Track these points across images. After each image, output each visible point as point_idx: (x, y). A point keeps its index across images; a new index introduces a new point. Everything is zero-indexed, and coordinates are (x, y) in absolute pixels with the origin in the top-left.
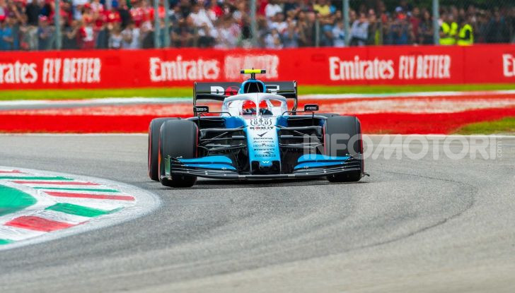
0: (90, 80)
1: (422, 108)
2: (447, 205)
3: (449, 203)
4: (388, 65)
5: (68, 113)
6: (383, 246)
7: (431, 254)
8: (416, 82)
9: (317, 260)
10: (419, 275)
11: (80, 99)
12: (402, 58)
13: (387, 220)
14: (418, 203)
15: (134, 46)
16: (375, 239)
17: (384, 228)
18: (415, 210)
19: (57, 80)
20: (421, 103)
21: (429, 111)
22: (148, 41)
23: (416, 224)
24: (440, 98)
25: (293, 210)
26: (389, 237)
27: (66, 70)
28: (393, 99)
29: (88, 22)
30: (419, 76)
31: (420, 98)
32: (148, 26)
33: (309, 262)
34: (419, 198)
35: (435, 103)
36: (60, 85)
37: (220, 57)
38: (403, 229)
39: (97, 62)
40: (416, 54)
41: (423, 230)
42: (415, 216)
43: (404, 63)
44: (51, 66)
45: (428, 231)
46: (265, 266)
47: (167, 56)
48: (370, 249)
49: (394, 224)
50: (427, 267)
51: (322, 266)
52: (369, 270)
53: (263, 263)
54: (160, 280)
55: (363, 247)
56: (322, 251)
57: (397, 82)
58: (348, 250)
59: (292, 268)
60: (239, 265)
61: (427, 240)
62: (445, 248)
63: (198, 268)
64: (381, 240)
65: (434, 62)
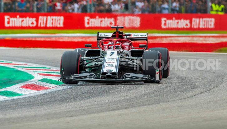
0: (58, 26)
1: (202, 41)
3: (212, 82)
5: (49, 40)
6: (183, 100)
7: (203, 104)
8: (199, 30)
9: (154, 105)
10: (198, 113)
11: (55, 34)
12: (194, 19)
13: (185, 89)
14: (199, 82)
17: (184, 92)
19: (44, 25)
20: (201, 39)
21: (204, 42)
22: (84, 9)
23: (197, 91)
24: (210, 37)
26: (186, 96)
27: (48, 21)
30: (201, 27)
32: (84, 3)
33: (151, 106)
34: (199, 80)
35: (207, 39)
36: (46, 28)
37: (115, 17)
38: (192, 93)
39: (62, 18)
40: (199, 17)
41: (201, 93)
42: (197, 87)
43: (194, 21)
44: (42, 19)
45: (203, 94)
46: (132, 108)
47: (92, 16)
48: (178, 101)
49: (188, 91)
50: (202, 110)
51: (156, 108)
52: (177, 110)
53: (131, 106)
54: (87, 112)
55: (174, 100)
56: (156, 101)
57: (191, 29)
58: (168, 101)
59: (143, 109)
60: (121, 107)
61: (202, 98)
62: (210, 101)
63: (103, 108)
64: (182, 98)
65: (207, 21)
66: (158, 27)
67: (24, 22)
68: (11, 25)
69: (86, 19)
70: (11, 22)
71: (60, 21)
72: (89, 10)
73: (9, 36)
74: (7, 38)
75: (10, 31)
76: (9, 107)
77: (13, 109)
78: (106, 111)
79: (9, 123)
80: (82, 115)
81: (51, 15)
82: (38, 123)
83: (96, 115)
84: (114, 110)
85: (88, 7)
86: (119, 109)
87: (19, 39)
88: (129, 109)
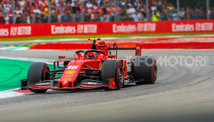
1: (203, 40)
2: (211, 73)
3: (212, 72)
4: (192, 26)
6: (190, 87)
7: (205, 89)
8: (201, 32)
9: (168, 91)
10: (201, 96)
13: (191, 78)
14: (201, 72)
15: (107, 21)
16: (187, 84)
17: (190, 81)
18: (200, 74)
19: (82, 32)
20: (203, 39)
21: (205, 41)
23: (201, 79)
24: (209, 37)
25: (160, 75)
26: (192, 83)
28: (193, 37)
29: (93, 13)
31: (202, 37)
32: (112, 14)
33: (165, 92)
34: (202, 70)
38: (197, 81)
40: (201, 22)
41: (203, 81)
42: (201, 76)
44: (80, 27)
45: (205, 81)
46: (151, 93)
47: (118, 24)
48: (185, 87)
49: (194, 79)
50: (204, 93)
51: (169, 93)
52: (185, 94)
53: (150, 92)
54: (116, 98)
55: (183, 87)
56: (169, 88)
57: (195, 32)
58: (178, 88)
59: (159, 94)
60: (142, 93)
61: (204, 84)
62: (210, 87)
63: (128, 94)
64: (189, 85)
65: (207, 25)
66: (169, 30)
67: (67, 29)
68: (56, 32)
69: (114, 26)
70: (56, 30)
71: (94, 28)
72: (116, 20)
73: (55, 41)
74: (53, 43)
75: (55, 37)
76: (56, 96)
77: (59, 97)
78: (131, 97)
79: (56, 108)
80: (112, 100)
81: (87, 24)
82: (78, 107)
83: (123, 100)
84: (137, 96)
85: (115, 17)
86: (140, 95)
87: (63, 43)
88: (148, 95)
